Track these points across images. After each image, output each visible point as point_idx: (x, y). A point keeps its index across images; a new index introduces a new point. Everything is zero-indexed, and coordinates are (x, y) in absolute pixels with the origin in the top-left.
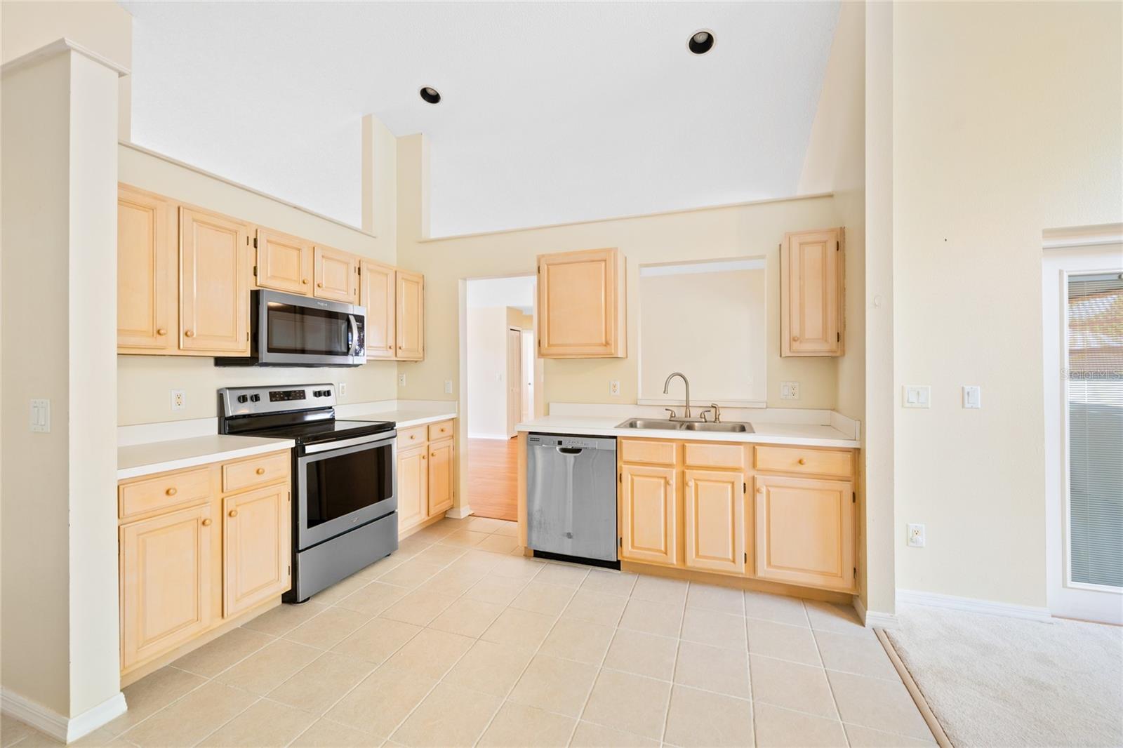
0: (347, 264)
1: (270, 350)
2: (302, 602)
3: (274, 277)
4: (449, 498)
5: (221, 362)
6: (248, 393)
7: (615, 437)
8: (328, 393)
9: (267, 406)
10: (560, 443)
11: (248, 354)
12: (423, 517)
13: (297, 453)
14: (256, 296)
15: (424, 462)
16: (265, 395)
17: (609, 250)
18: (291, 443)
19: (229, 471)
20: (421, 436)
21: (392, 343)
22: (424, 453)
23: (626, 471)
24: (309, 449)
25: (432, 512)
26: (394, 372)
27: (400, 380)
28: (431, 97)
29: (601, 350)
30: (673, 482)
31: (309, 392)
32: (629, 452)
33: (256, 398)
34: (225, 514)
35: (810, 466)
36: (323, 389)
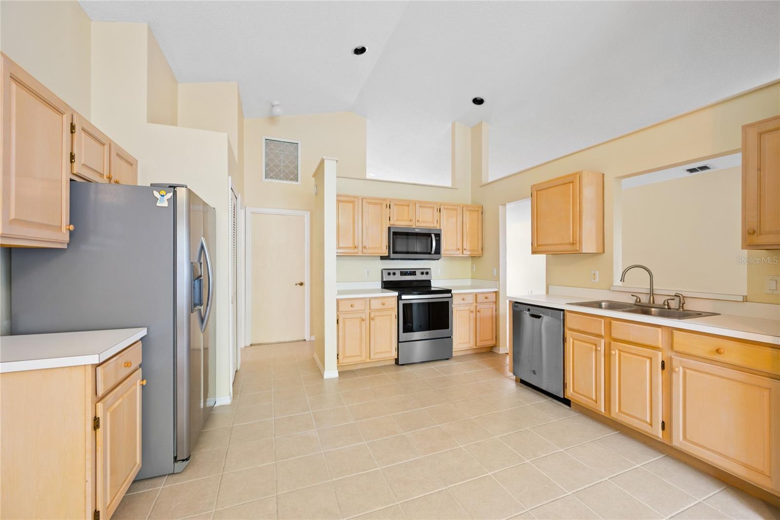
0: (433, 208)
1: (393, 253)
2: (400, 365)
3: (397, 220)
4: (492, 339)
5: (383, 258)
6: (389, 272)
7: (563, 310)
8: (427, 273)
9: (398, 278)
10: (529, 310)
11: (387, 255)
12: (472, 344)
13: (399, 298)
14: (389, 228)
15: (473, 315)
16: (398, 273)
17: (574, 175)
18: (396, 294)
19: (372, 301)
20: (470, 299)
21: (460, 246)
22: (473, 308)
23: (568, 334)
24: (404, 297)
25: (478, 344)
26: (469, 263)
27: (472, 268)
28: (478, 101)
29: (569, 248)
30: (602, 348)
31: (418, 272)
32: (570, 321)
33: (394, 274)
34: (371, 319)
36: (425, 271)
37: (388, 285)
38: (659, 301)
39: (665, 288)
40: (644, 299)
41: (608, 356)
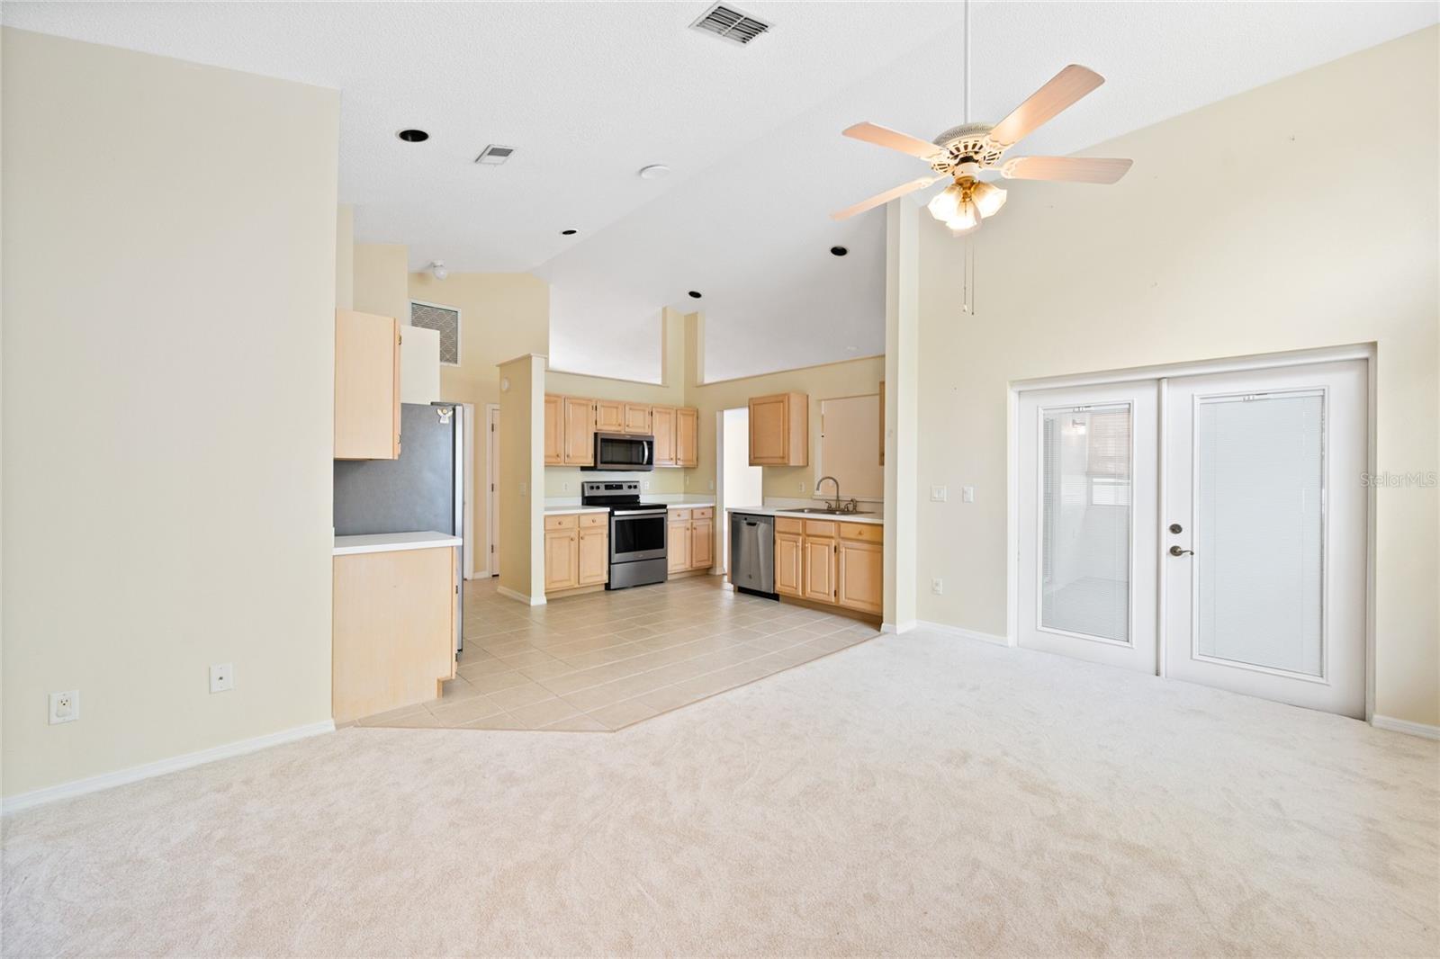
0: (644, 411)
1: (602, 463)
3: (605, 424)
4: (709, 560)
5: (583, 469)
6: (595, 485)
7: (773, 516)
8: (635, 487)
9: (603, 492)
10: (746, 519)
11: (592, 465)
12: (687, 566)
13: (611, 514)
14: (596, 434)
15: (689, 533)
16: (602, 487)
17: (785, 395)
18: (608, 509)
19: (582, 518)
20: (686, 516)
21: (673, 456)
22: (689, 526)
23: (777, 535)
24: (617, 513)
25: (695, 565)
26: (682, 474)
27: (685, 481)
28: (695, 295)
29: (780, 461)
30: (800, 544)
31: (625, 486)
32: (780, 526)
33: (598, 488)
34: (580, 538)
35: (866, 537)
36: (633, 484)
37: (589, 501)
38: (842, 506)
39: (846, 495)
40: (834, 505)
41: (804, 549)
